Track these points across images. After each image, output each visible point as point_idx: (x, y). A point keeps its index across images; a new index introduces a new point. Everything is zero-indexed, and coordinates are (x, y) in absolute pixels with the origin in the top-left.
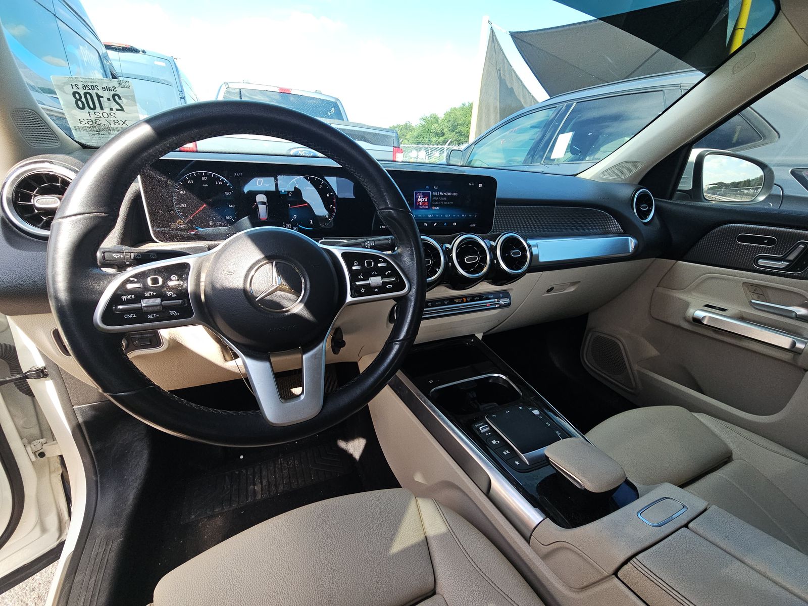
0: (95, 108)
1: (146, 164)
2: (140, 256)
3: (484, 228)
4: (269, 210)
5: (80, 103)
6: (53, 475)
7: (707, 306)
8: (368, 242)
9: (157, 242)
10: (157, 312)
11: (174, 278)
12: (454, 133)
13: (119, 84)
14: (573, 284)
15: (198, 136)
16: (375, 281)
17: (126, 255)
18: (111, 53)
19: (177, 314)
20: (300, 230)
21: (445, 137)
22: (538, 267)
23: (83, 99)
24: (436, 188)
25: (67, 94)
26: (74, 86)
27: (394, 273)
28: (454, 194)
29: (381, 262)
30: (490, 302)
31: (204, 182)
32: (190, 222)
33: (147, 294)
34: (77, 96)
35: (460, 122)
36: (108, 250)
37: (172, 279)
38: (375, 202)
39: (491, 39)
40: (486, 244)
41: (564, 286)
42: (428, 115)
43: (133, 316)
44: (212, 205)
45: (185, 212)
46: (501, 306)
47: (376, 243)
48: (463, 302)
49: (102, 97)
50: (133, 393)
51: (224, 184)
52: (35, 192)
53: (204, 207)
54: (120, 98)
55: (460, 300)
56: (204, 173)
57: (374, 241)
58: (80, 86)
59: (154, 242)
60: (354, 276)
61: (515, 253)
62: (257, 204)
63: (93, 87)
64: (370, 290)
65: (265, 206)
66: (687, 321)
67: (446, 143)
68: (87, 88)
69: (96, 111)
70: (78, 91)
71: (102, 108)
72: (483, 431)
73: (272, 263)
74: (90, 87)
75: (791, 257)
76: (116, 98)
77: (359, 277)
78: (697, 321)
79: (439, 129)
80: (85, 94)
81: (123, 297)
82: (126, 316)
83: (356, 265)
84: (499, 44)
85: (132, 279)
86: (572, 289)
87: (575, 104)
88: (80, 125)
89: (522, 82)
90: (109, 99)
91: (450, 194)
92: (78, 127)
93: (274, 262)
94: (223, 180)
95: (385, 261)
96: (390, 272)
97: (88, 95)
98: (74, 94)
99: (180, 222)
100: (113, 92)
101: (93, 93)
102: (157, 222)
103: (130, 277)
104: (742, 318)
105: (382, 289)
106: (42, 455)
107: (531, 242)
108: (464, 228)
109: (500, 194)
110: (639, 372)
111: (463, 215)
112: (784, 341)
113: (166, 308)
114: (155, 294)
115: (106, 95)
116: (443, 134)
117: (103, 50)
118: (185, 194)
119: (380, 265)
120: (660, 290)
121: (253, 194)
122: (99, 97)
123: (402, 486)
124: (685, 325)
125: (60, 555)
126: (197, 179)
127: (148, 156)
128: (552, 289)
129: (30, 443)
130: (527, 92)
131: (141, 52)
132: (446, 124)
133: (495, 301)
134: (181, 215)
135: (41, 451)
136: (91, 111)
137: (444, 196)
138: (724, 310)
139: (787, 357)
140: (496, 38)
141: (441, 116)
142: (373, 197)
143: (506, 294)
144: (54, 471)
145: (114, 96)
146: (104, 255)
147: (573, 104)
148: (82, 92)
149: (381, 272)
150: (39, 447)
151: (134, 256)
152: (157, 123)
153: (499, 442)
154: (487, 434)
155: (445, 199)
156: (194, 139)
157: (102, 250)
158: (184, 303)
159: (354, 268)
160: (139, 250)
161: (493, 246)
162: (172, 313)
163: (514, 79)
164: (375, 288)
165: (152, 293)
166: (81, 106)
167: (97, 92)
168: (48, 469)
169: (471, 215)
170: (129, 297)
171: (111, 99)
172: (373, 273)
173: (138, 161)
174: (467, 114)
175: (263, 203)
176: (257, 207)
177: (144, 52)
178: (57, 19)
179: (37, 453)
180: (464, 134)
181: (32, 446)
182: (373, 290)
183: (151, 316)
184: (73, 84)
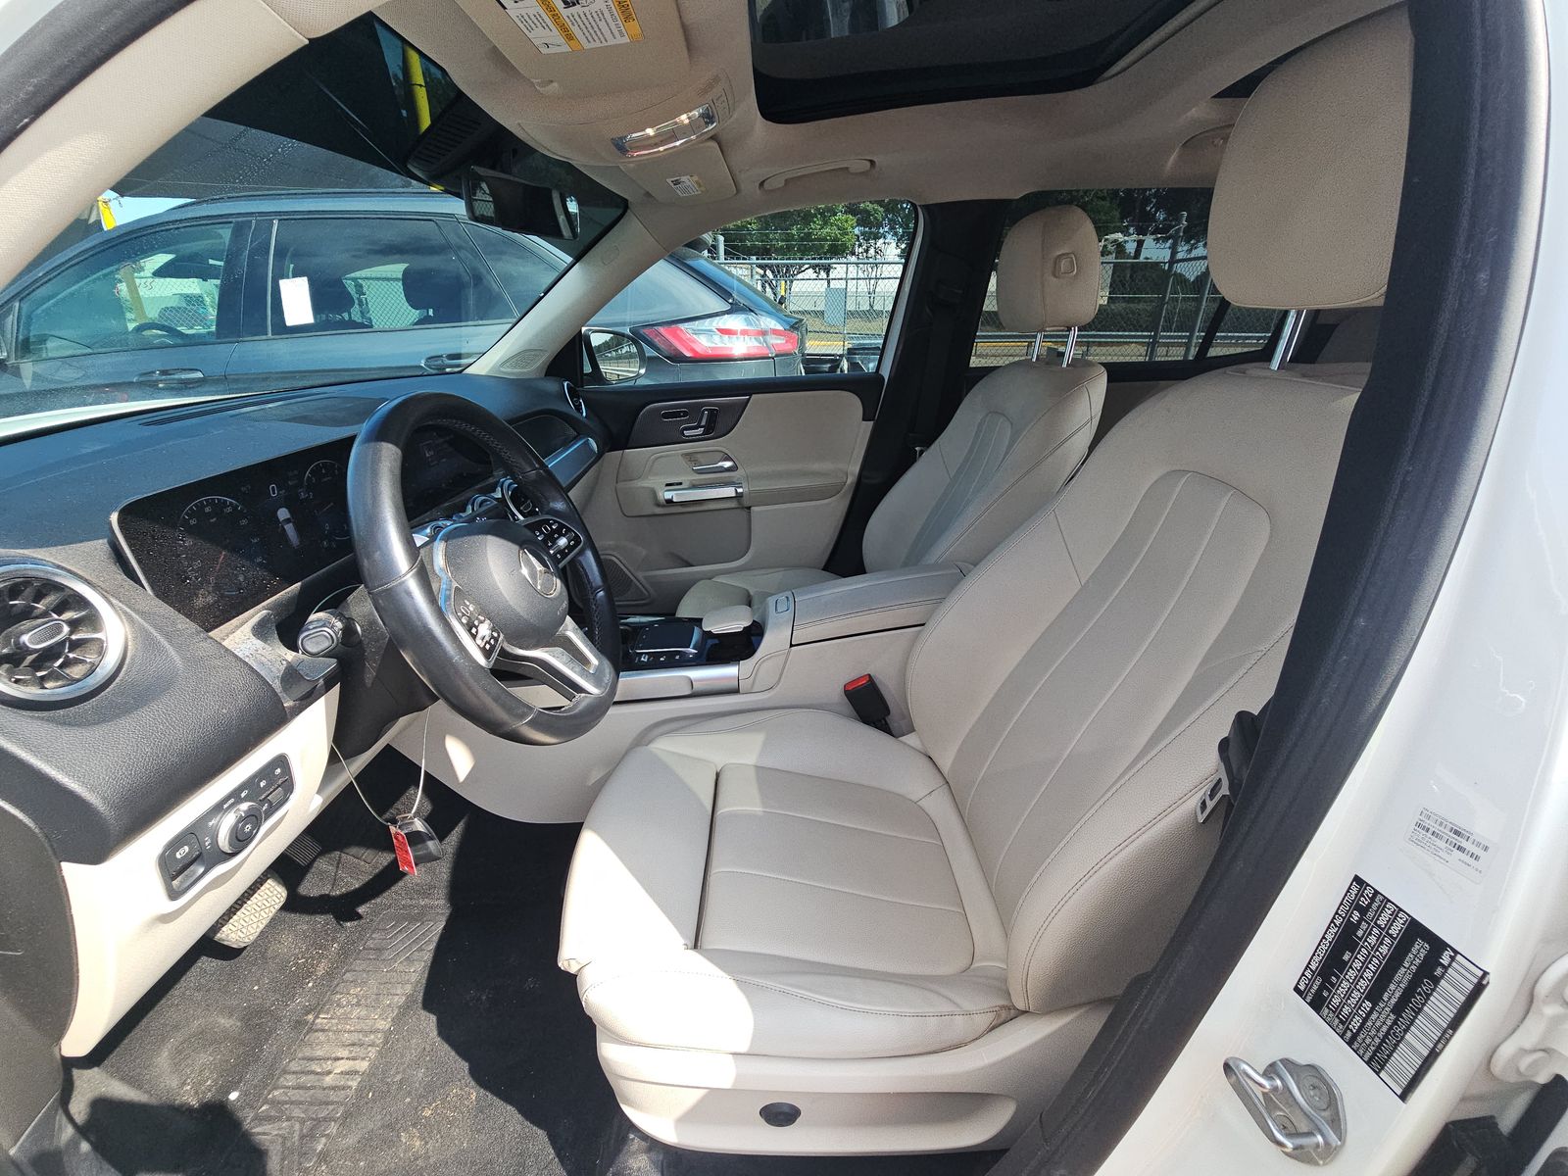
4: (298, 529)
7: (667, 485)
16: (562, 542)
27: (568, 529)
29: (553, 524)
31: (211, 515)
32: (217, 587)
44: (232, 548)
45: (203, 573)
51: (235, 508)
53: (225, 556)
56: (205, 500)
62: (282, 526)
64: (563, 553)
65: (291, 524)
66: (663, 506)
75: (703, 423)
78: (670, 502)
83: (539, 535)
95: (554, 521)
96: (565, 530)
99: (204, 593)
104: (694, 487)
110: (645, 578)
112: (729, 492)
118: (195, 545)
119: (554, 527)
120: (620, 485)
121: (272, 511)
124: (658, 511)
126: (200, 513)
134: (201, 581)
138: (681, 484)
139: (733, 504)
149: (560, 533)
159: (539, 538)
164: (565, 549)
172: (555, 536)
175: (288, 521)
176: (283, 530)
182: (565, 552)
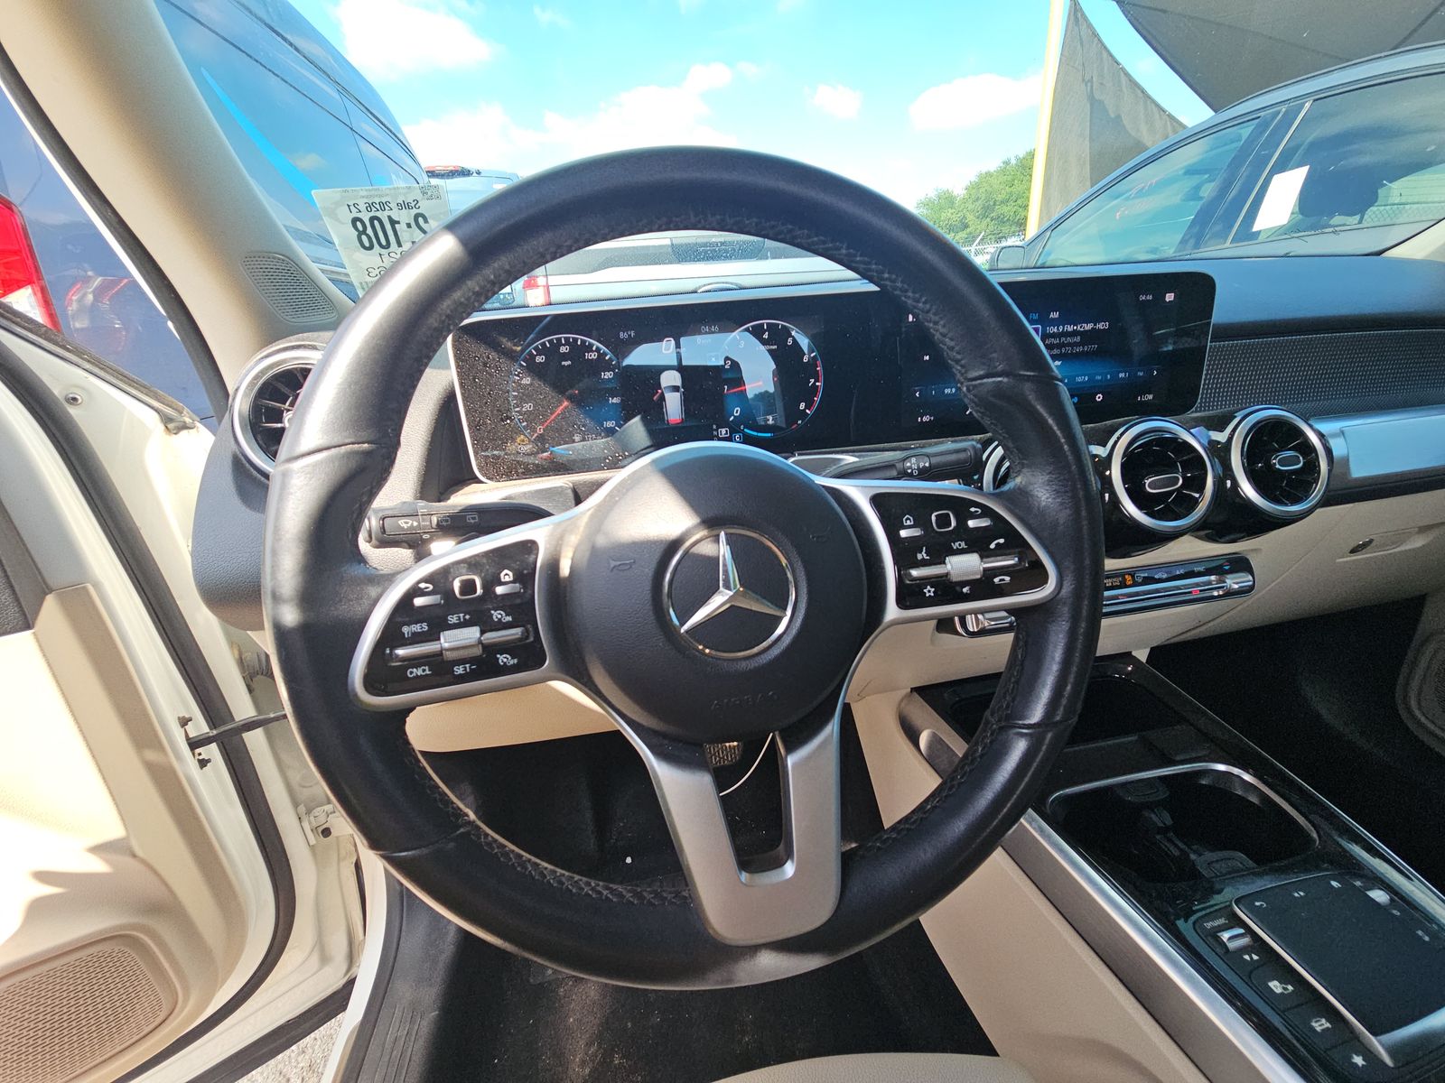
0: (388, 245)
1: (449, 325)
2: (447, 521)
3: (1177, 401)
4: (687, 402)
5: (364, 238)
6: (343, 864)
8: (913, 460)
9: (482, 482)
10: (471, 660)
11: (507, 579)
12: (988, 219)
13: (424, 193)
14: (1423, 530)
15: (553, 249)
16: (964, 565)
17: (424, 520)
18: (434, 181)
19: (512, 662)
20: (747, 440)
21: (969, 230)
22: (1349, 492)
23: (369, 231)
24: (1055, 315)
25: (343, 224)
26: (352, 208)
27: (1015, 543)
28: (1100, 326)
29: (974, 516)
30: (1197, 585)
31: (565, 357)
32: (541, 438)
33: (453, 619)
34: (359, 225)
35: (1000, 198)
36: (390, 513)
37: (503, 580)
38: (957, 362)
39: (1072, 18)
40: (1200, 442)
41: (1402, 536)
42: (932, 194)
43: (424, 670)
44: (578, 402)
45: (531, 418)
46: (1230, 594)
47: (934, 460)
48: (1123, 585)
49: (398, 222)
50: (425, 851)
51: (601, 355)
52: (288, 404)
53: (566, 408)
54: (426, 221)
55: (1117, 581)
56: (565, 338)
57: (928, 456)
58: (362, 207)
59: (480, 482)
60: (905, 556)
61: (1285, 461)
62: (662, 393)
63: (383, 206)
64: (948, 590)
65: (678, 394)
67: (974, 241)
68: (374, 209)
69: (390, 250)
70: (359, 215)
71: (400, 245)
72: (1232, 945)
73: (717, 537)
74: (378, 206)
76: (421, 220)
77: (919, 557)
79: (956, 218)
80: (372, 219)
81: (405, 629)
82: (411, 673)
83: (909, 527)
84: (1090, 26)
85: (422, 585)
86: (1418, 542)
87: (1307, 105)
88: (369, 279)
89: (1143, 91)
90: (409, 226)
91: (1089, 326)
92: (366, 283)
93: (722, 534)
94: (598, 350)
95: (987, 512)
96: (1002, 541)
97: (376, 222)
98: (355, 221)
99: (523, 441)
100: (414, 211)
101: (383, 216)
102: (484, 443)
103: (419, 582)
105: (983, 587)
106: (326, 832)
107: (1326, 427)
108: (1123, 405)
109: (1222, 313)
111: (1121, 375)
113: (491, 650)
114: (467, 617)
115: (404, 217)
116: (966, 226)
117: (424, 179)
118: (531, 385)
119: (971, 524)
121: (654, 373)
122: (393, 223)
123: (999, 1053)
125: (347, 1004)
126: (550, 352)
127: (452, 307)
128: (1365, 545)
129: (309, 812)
130: (1155, 109)
131: (475, 174)
132: (971, 207)
133: (1210, 583)
134: (524, 427)
135: (325, 826)
136: (384, 251)
137: (1075, 333)
140: (1083, 14)
141: (959, 191)
142: (952, 349)
143: (1240, 564)
144: (345, 858)
145: (417, 217)
146: (383, 524)
147: (1302, 106)
148: (366, 218)
149: (978, 543)
150: (322, 819)
151: (438, 521)
152: (469, 228)
153: (1290, 988)
154: (1247, 957)
155: (1078, 339)
156: (543, 256)
157: (381, 515)
158: (526, 635)
159: (904, 533)
160: (447, 507)
161: (1219, 443)
162: (503, 659)
163: (1124, 89)
164: (964, 584)
165: (461, 615)
166: (367, 244)
167: (390, 213)
168: (335, 855)
169: (1141, 374)
170: (416, 628)
171: (413, 224)
172: (955, 546)
173: (433, 321)
174: (1013, 180)
175: (676, 389)
176: (662, 398)
177: (479, 173)
178: (356, 136)
179: (320, 830)
180: (1008, 220)
181: (312, 818)
182: (958, 588)
183: (459, 670)
184: (351, 203)
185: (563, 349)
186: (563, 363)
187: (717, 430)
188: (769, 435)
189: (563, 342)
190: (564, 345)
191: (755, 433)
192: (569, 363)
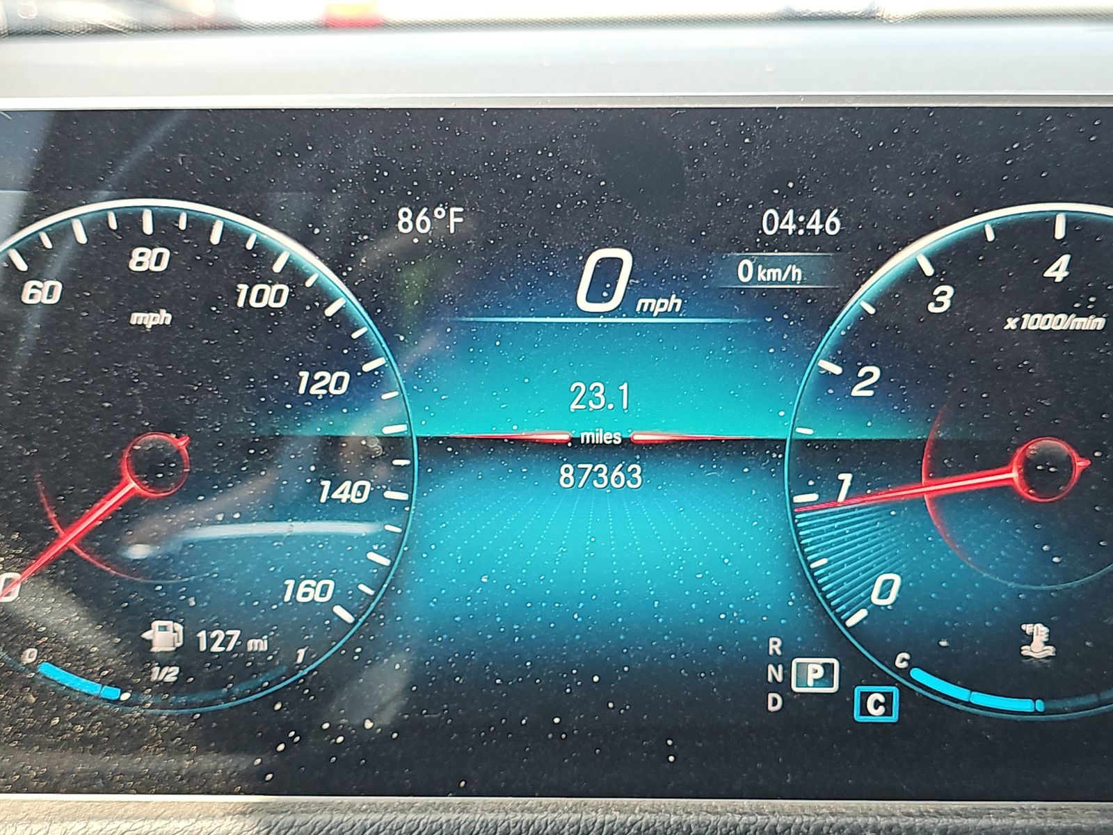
51: (306, 298)
94: (294, 274)
185: (145, 260)
186: (137, 318)
187: (784, 662)
188: (1025, 705)
189: (148, 228)
190: (149, 242)
191: (961, 693)
192: (164, 317)
